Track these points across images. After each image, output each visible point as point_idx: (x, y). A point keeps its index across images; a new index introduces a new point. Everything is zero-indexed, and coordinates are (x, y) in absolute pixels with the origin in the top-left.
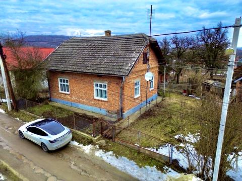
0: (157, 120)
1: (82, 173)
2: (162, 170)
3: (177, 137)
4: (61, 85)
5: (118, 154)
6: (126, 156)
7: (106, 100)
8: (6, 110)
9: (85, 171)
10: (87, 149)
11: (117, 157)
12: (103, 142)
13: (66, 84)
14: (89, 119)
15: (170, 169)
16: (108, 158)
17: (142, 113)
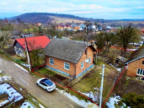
0: (89, 79)
1: (60, 101)
2: (86, 102)
3: (95, 89)
4: (50, 61)
5: (72, 94)
6: (75, 95)
7: (69, 70)
8: (29, 71)
9: (61, 100)
10: (61, 91)
11: (72, 96)
12: (67, 89)
13: (52, 61)
14: (62, 77)
15: (89, 101)
16: (69, 96)
17: (84, 75)
